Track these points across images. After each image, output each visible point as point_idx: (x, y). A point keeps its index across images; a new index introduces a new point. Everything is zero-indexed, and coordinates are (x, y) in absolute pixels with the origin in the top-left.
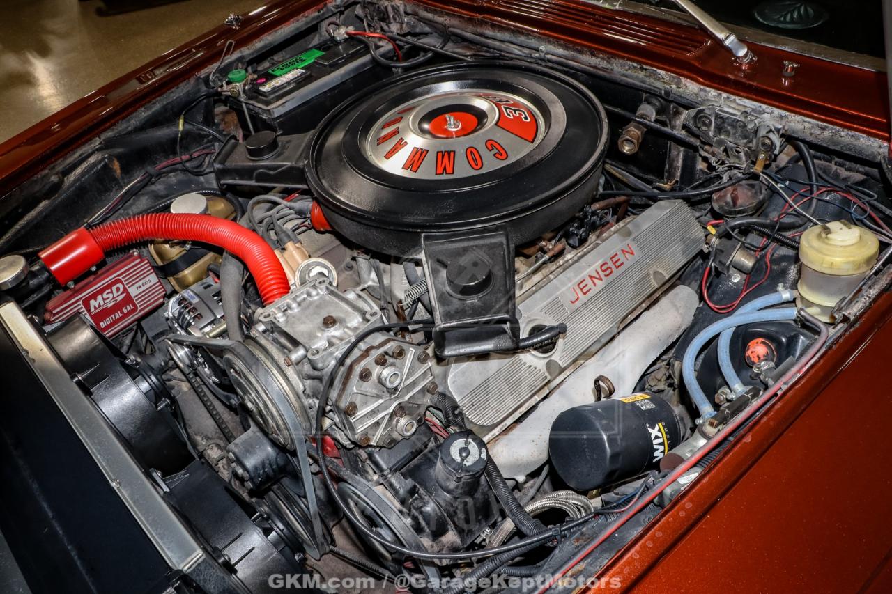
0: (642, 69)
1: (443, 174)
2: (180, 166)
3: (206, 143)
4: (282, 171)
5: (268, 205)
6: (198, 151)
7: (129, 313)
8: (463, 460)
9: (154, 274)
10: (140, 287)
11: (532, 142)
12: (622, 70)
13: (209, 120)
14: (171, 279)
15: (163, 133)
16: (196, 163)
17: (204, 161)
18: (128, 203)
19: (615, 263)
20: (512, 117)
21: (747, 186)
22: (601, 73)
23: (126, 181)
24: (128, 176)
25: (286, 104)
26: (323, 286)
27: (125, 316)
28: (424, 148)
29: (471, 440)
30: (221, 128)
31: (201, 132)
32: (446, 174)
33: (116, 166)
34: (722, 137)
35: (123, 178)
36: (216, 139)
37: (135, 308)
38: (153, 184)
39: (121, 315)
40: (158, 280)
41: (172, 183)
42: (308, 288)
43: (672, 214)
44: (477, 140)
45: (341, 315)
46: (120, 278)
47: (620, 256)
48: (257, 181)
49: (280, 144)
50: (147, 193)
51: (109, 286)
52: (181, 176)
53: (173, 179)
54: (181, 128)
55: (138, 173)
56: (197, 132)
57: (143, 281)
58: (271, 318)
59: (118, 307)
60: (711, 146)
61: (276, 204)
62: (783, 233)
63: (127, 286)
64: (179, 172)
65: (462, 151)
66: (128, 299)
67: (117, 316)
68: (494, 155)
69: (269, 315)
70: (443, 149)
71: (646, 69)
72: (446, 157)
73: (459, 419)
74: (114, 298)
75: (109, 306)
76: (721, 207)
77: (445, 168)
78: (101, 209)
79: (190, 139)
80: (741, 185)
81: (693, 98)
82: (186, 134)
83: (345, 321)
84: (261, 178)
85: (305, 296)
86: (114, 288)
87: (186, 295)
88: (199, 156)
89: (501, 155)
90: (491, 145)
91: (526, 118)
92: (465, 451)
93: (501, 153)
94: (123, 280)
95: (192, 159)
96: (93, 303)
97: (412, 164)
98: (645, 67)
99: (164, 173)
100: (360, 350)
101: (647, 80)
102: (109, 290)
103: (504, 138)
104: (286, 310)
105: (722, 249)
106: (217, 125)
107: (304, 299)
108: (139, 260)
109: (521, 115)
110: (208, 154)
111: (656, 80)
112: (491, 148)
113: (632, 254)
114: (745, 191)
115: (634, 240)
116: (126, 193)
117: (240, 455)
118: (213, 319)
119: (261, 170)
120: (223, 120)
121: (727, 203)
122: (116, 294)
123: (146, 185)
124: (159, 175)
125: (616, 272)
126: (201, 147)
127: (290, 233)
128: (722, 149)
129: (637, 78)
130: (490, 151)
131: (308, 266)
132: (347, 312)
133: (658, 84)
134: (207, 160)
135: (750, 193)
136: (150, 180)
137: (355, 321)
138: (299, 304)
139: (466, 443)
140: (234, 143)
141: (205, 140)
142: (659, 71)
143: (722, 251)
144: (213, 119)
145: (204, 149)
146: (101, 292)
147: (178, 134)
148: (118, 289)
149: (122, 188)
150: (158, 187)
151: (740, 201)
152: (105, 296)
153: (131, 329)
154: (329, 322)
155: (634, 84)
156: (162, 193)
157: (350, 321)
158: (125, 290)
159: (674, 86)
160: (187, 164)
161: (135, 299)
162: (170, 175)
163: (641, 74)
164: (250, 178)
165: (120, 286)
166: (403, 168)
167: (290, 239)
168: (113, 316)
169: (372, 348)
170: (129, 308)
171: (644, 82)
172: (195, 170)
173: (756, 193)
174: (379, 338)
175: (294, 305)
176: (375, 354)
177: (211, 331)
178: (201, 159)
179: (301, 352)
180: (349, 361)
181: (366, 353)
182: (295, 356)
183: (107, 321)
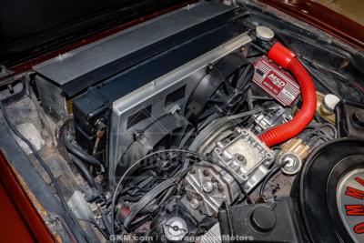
8: (172, 227)
9: (295, 97)
10: (287, 93)
18: (329, 76)
23: (341, 72)
24: (344, 72)
26: (267, 156)
27: (272, 91)
29: (183, 232)
32: (346, 211)
33: (346, 64)
35: (341, 70)
37: (277, 94)
38: (346, 85)
39: (271, 89)
40: (293, 100)
41: (351, 94)
42: (266, 150)
46: (288, 83)
50: (338, 84)
51: (282, 80)
53: (355, 94)
55: (347, 76)
57: (290, 94)
58: (243, 134)
59: (275, 87)
63: (285, 87)
69: (246, 132)
72: (360, 210)
74: (278, 83)
75: (274, 83)
83: (244, 166)
84: (341, 123)
85: (261, 149)
86: (282, 82)
92: (176, 229)
94: (287, 85)
96: (272, 75)
99: (355, 88)
100: (220, 171)
102: (280, 80)
104: (251, 141)
107: (259, 149)
119: (344, 123)
122: (280, 84)
123: (343, 82)
131: (295, 157)
132: (251, 168)
136: (346, 83)
137: (244, 171)
138: (255, 146)
139: (182, 230)
146: (278, 77)
148: (282, 84)
149: (337, 71)
152: (277, 79)
153: (269, 98)
154: (241, 159)
156: (342, 91)
158: (283, 87)
161: (281, 93)
165: (284, 84)
167: (311, 146)
168: (270, 86)
169: (221, 176)
170: (276, 92)
174: (229, 179)
175: (254, 144)
176: (217, 177)
179: (222, 146)
180: (215, 166)
181: (218, 173)
182: (219, 143)
183: (267, 84)
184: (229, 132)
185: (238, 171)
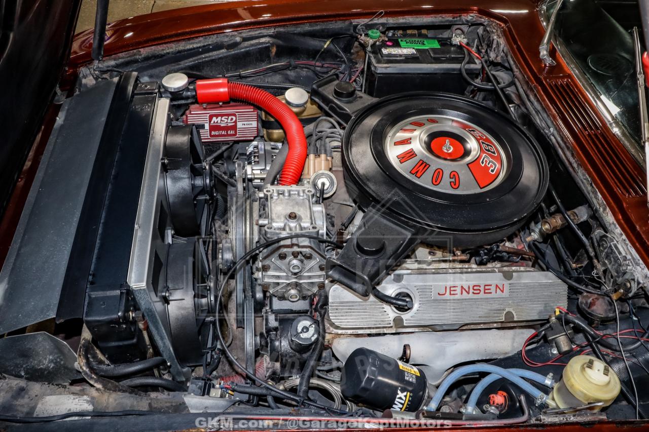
0: (591, 185)
1: (413, 174)
2: (312, 68)
3: (338, 61)
4: (343, 113)
5: (330, 125)
6: (330, 64)
7: (231, 135)
8: (301, 333)
9: (256, 122)
10: (245, 125)
11: (481, 188)
12: (582, 177)
13: (347, 49)
14: (265, 130)
15: (314, 43)
16: (325, 70)
17: (330, 71)
18: (268, 74)
19: (485, 289)
20: (483, 165)
21: (607, 302)
22: (571, 169)
23: (275, 61)
24: (278, 58)
25: (388, 68)
26: (308, 193)
27: (228, 135)
28: (416, 153)
29: (314, 326)
30: (353, 56)
31: (338, 54)
32: (415, 176)
33: (274, 50)
34: (606, 261)
35: (274, 59)
36: (344, 62)
37: (235, 134)
38: (290, 70)
39: (225, 134)
40: (256, 126)
41: (302, 75)
42: (301, 190)
43: (551, 285)
44: (448, 167)
45: (303, 216)
46: (237, 114)
47: (493, 288)
48: (329, 109)
49: (355, 96)
50: (282, 74)
51: (228, 115)
52: (310, 74)
53: (305, 73)
54: (325, 46)
55: (285, 60)
56: (335, 52)
57: (248, 122)
58: (269, 194)
59: (226, 128)
60: (599, 262)
61: (335, 127)
62: (599, 346)
63: (238, 120)
64: (311, 71)
65: (434, 168)
66: (234, 127)
67: (223, 133)
68: (450, 182)
69: (269, 191)
70: (425, 160)
71: (593, 187)
72: (423, 165)
73: (323, 312)
74: (227, 122)
75: (222, 125)
76: (581, 303)
77: (417, 172)
78: (252, 69)
79: (328, 55)
80: (604, 299)
81: (607, 225)
82: (328, 51)
83: (301, 221)
84: (331, 108)
85: (297, 193)
86: (230, 118)
87: (260, 146)
88: (328, 67)
89: (455, 185)
90: (454, 175)
91: (492, 171)
92: (306, 329)
93: (455, 184)
94: (237, 116)
95: (322, 67)
96: (214, 119)
97: (403, 158)
98: (593, 185)
99: (300, 67)
100: (291, 242)
101: (591, 193)
102: (227, 117)
103: (465, 176)
104: (281, 194)
105: (554, 328)
106: (352, 54)
107: (295, 194)
108: (252, 110)
109: (491, 166)
110: (334, 68)
111: (595, 197)
112: (452, 177)
113: (502, 291)
114: (603, 304)
115: (510, 284)
116: (270, 68)
117: (224, 249)
118: (264, 168)
119: (334, 106)
120: (357, 52)
121: (587, 303)
122: (229, 121)
123: (285, 69)
124: (295, 67)
125: (482, 295)
126: (333, 62)
127: (328, 149)
128: (603, 268)
129: (587, 188)
130: (450, 178)
131: (323, 174)
132: (307, 216)
133: (595, 201)
134: (333, 71)
135: (605, 307)
136: (288, 68)
137: (306, 224)
138: (290, 195)
139: (311, 325)
140: (334, 78)
141: (338, 59)
142: (599, 194)
143: (552, 329)
144: (351, 49)
145: (334, 64)
146: (222, 115)
147: (322, 48)
148: (232, 119)
149: (270, 63)
150: (291, 74)
151: (594, 308)
152: (223, 119)
153: (228, 144)
154: (293, 216)
155: (583, 190)
156: (291, 78)
157: (304, 222)
158: (235, 122)
159: (601, 209)
160: (318, 69)
161: (238, 129)
162: (304, 69)
163: (590, 188)
164: (327, 105)
165: (234, 118)
166: (397, 156)
167: (326, 153)
168: (221, 132)
169: (298, 245)
170: (232, 132)
171: (589, 194)
172: (320, 74)
173: (610, 310)
174: (305, 242)
175: (287, 194)
176: (296, 249)
177: (258, 174)
178: (329, 69)
179: (266, 222)
180: (282, 243)
181: (292, 245)
182: (261, 222)
183: (216, 133)
184: (256, 205)
185: (301, 228)
